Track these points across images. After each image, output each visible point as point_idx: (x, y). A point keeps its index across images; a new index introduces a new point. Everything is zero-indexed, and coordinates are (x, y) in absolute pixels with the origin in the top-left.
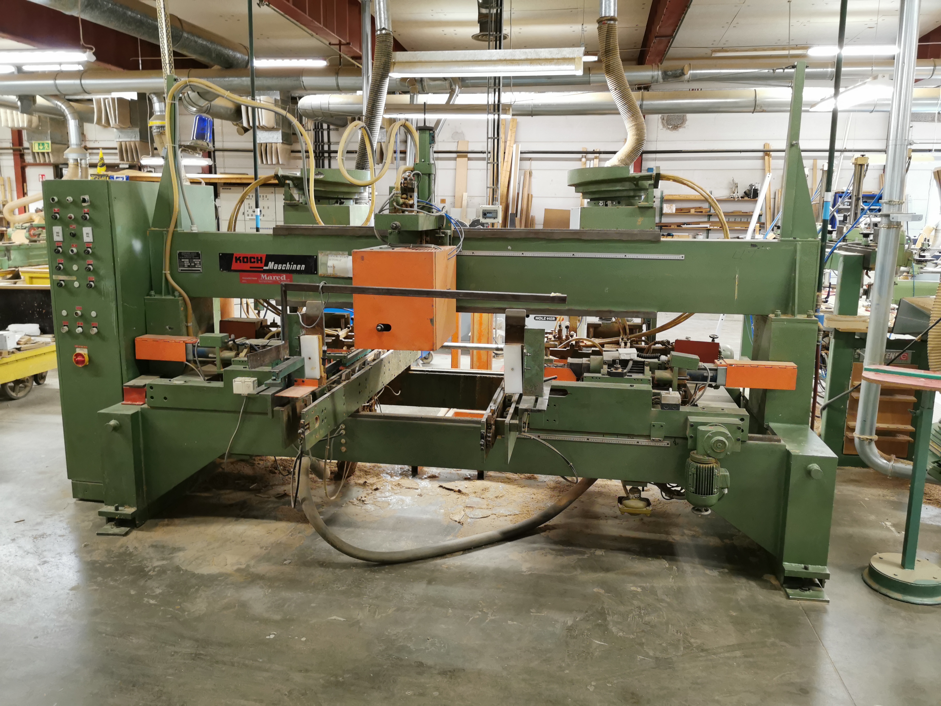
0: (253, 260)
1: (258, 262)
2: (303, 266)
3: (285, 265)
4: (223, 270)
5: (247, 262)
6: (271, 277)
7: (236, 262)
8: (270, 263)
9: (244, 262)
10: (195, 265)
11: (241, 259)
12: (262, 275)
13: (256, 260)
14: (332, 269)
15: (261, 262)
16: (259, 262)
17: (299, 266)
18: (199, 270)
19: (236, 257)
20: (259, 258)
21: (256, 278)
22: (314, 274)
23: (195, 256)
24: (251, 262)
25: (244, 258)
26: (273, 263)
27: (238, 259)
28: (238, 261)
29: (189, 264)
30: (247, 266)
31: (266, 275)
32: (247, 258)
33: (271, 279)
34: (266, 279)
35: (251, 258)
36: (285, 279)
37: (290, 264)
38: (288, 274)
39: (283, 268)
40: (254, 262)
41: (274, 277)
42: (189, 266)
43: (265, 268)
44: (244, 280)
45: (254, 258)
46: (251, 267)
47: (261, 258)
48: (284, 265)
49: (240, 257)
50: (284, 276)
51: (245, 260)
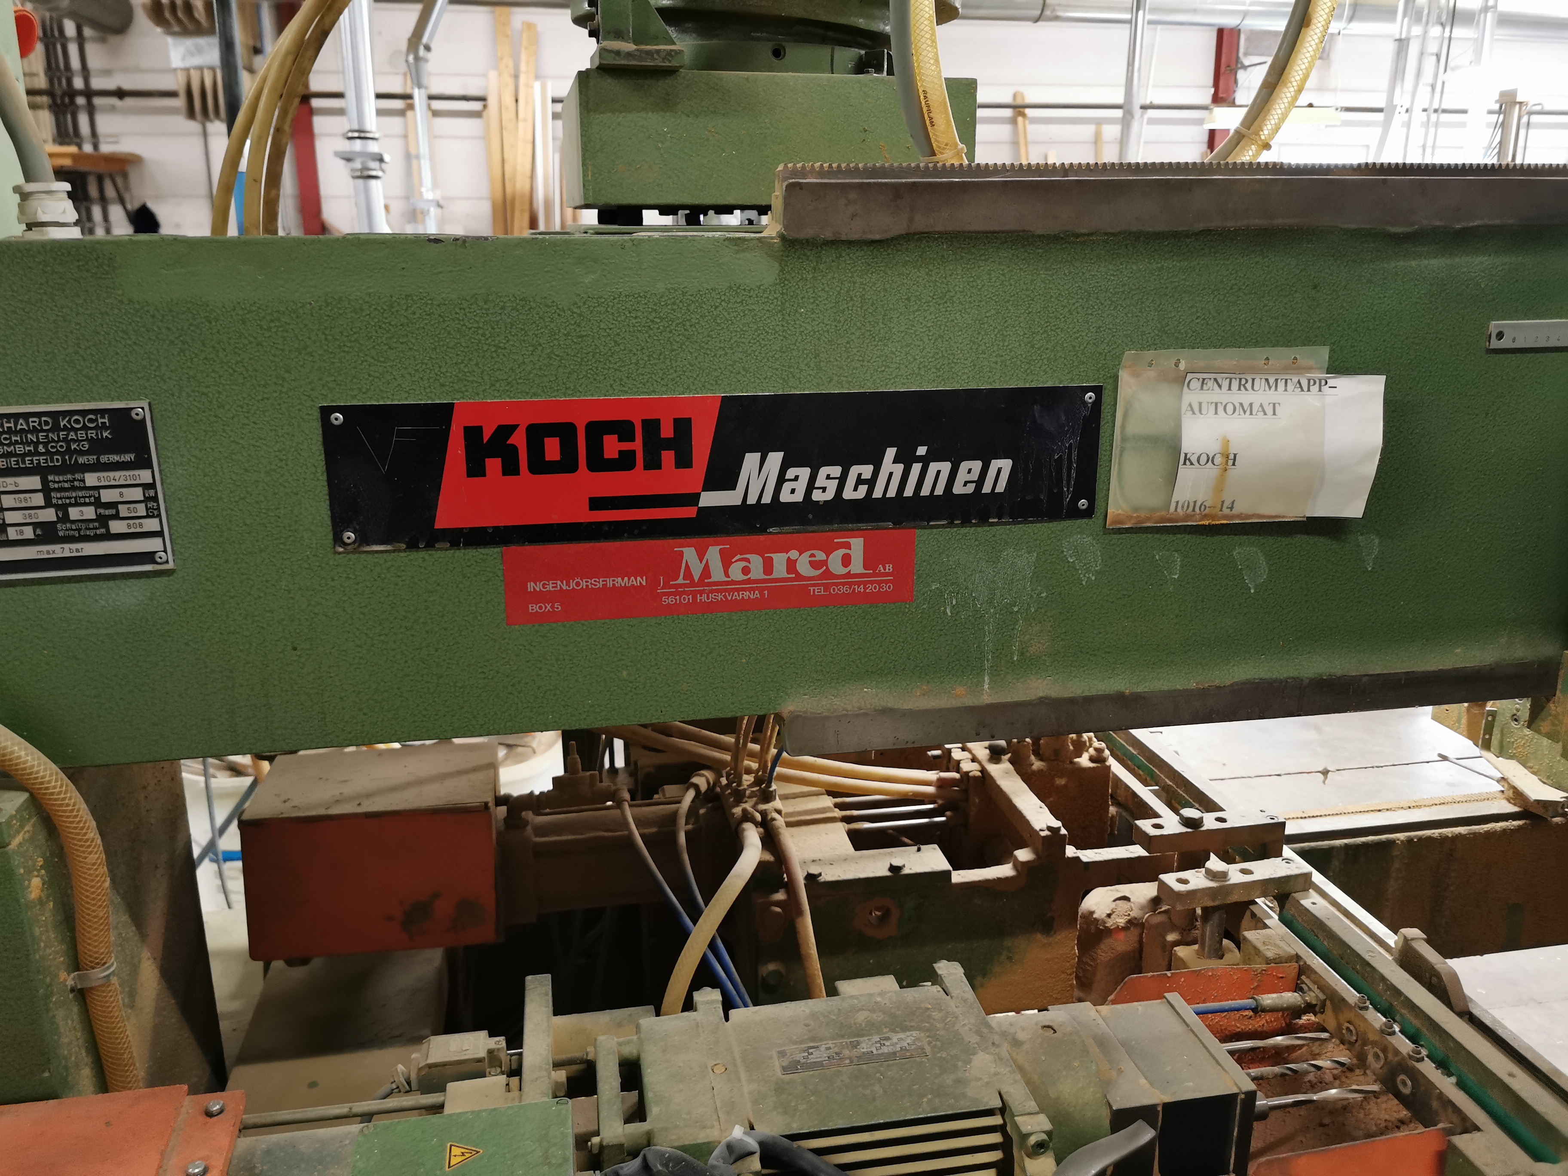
0: (612, 446)
1: (653, 464)
2: (1005, 465)
3: (866, 471)
4: (364, 539)
5: (567, 464)
6: (756, 562)
7: (476, 469)
8: (751, 460)
9: (539, 466)
11: (519, 439)
12: (689, 554)
13: (637, 445)
14: (1211, 472)
15: (684, 461)
16: (668, 457)
17: (970, 468)
19: (472, 434)
20: (667, 431)
21: (641, 581)
22: (1075, 514)
24: (597, 463)
25: (538, 432)
26: (775, 459)
27: (490, 446)
28: (493, 465)
29: (49, 515)
30: (565, 496)
31: (713, 554)
32: (564, 431)
33: (757, 570)
34: (717, 574)
35: (597, 430)
37: (905, 458)
38: (889, 533)
39: (849, 494)
40: (625, 462)
41: (780, 560)
42: (47, 533)
43: (710, 499)
44: (539, 597)
45: (624, 430)
46: (596, 504)
47: (683, 426)
48: (855, 471)
49: (506, 431)
50: (857, 545)
51: (552, 449)
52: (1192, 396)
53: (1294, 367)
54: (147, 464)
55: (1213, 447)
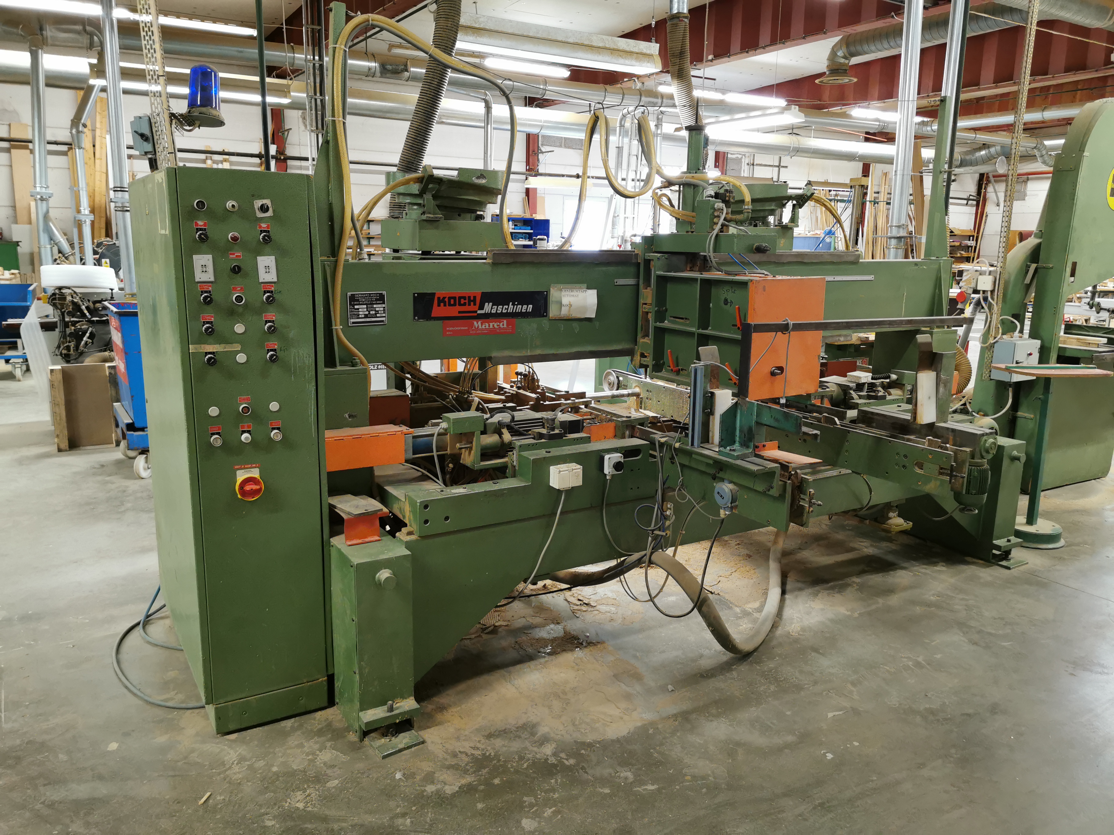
0: (462, 301)
1: (469, 305)
2: (531, 306)
3: (507, 307)
4: (419, 319)
5: (455, 305)
6: (487, 324)
7: (439, 305)
8: (486, 304)
9: (450, 305)
10: (376, 314)
11: (446, 300)
12: (475, 323)
13: (467, 301)
14: (568, 308)
15: (475, 304)
16: (472, 303)
17: (525, 307)
18: (382, 321)
19: (439, 298)
20: (472, 298)
21: (467, 328)
22: (544, 316)
23: (377, 300)
24: (460, 305)
25: (450, 298)
26: (491, 304)
27: (441, 301)
28: (442, 304)
29: (367, 313)
30: (454, 311)
31: (480, 323)
32: (454, 298)
33: (487, 327)
34: (480, 327)
35: (460, 298)
36: (505, 326)
37: (513, 304)
38: (511, 319)
39: (504, 311)
40: (465, 304)
41: (491, 324)
42: (366, 316)
43: (479, 312)
44: (449, 331)
45: (464, 298)
46: (459, 312)
47: (475, 297)
48: (505, 307)
49: (444, 298)
50: (505, 321)
51: (452, 302)
52: (563, 293)
53: (580, 288)
54: (384, 303)
55: (568, 303)
